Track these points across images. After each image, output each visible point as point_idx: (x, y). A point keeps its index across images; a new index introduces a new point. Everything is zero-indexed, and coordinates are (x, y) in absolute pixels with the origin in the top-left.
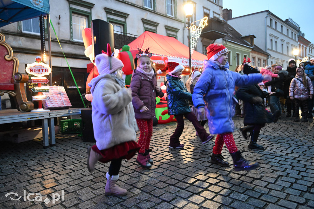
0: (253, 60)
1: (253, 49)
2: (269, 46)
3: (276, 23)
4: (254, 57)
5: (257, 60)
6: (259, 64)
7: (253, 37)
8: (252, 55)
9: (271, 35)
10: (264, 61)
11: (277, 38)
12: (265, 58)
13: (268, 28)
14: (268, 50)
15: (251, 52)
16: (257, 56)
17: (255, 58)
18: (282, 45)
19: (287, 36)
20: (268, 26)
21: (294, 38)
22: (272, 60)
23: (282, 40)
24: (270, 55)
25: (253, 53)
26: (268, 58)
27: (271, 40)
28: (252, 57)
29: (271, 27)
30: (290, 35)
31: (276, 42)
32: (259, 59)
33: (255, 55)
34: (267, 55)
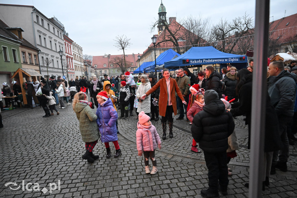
0: (23, 54)
1: (21, 44)
2: (38, 42)
3: (42, 20)
4: (23, 51)
5: (27, 55)
6: (30, 58)
7: (20, 31)
8: (21, 49)
9: (38, 31)
10: (35, 56)
11: (45, 35)
12: (36, 53)
13: (34, 23)
14: (37, 46)
15: (20, 46)
16: (27, 51)
17: (25, 53)
18: (51, 41)
19: (54, 34)
20: (35, 22)
21: (60, 37)
22: (42, 55)
23: (50, 37)
24: (40, 51)
25: (22, 47)
26: (39, 53)
27: (40, 36)
28: (22, 52)
29: (38, 23)
30: (56, 34)
31: (45, 38)
32: (30, 54)
33: (24, 50)
34: (38, 51)
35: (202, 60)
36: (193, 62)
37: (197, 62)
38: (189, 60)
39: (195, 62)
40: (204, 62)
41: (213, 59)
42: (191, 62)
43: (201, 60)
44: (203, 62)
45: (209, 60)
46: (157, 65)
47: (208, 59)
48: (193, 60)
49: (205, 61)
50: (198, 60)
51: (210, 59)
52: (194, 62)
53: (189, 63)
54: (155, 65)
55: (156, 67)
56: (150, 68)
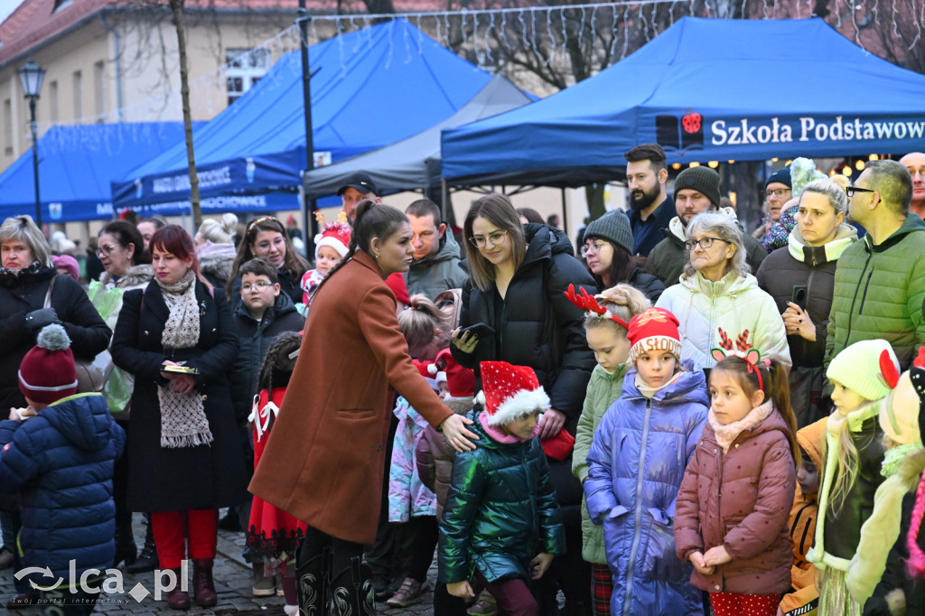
35: (792, 119)
36: (729, 136)
37: (755, 134)
38: (705, 121)
39: (748, 135)
40: (804, 138)
41: (865, 118)
42: (719, 138)
43: (784, 119)
44: (797, 134)
45: (839, 125)
46: (316, 155)
47: (828, 118)
48: (733, 120)
49: (811, 134)
50: (764, 119)
51: (848, 118)
52: (740, 135)
53: (698, 139)
54: (304, 155)
55: (310, 167)
56: (221, 177)
